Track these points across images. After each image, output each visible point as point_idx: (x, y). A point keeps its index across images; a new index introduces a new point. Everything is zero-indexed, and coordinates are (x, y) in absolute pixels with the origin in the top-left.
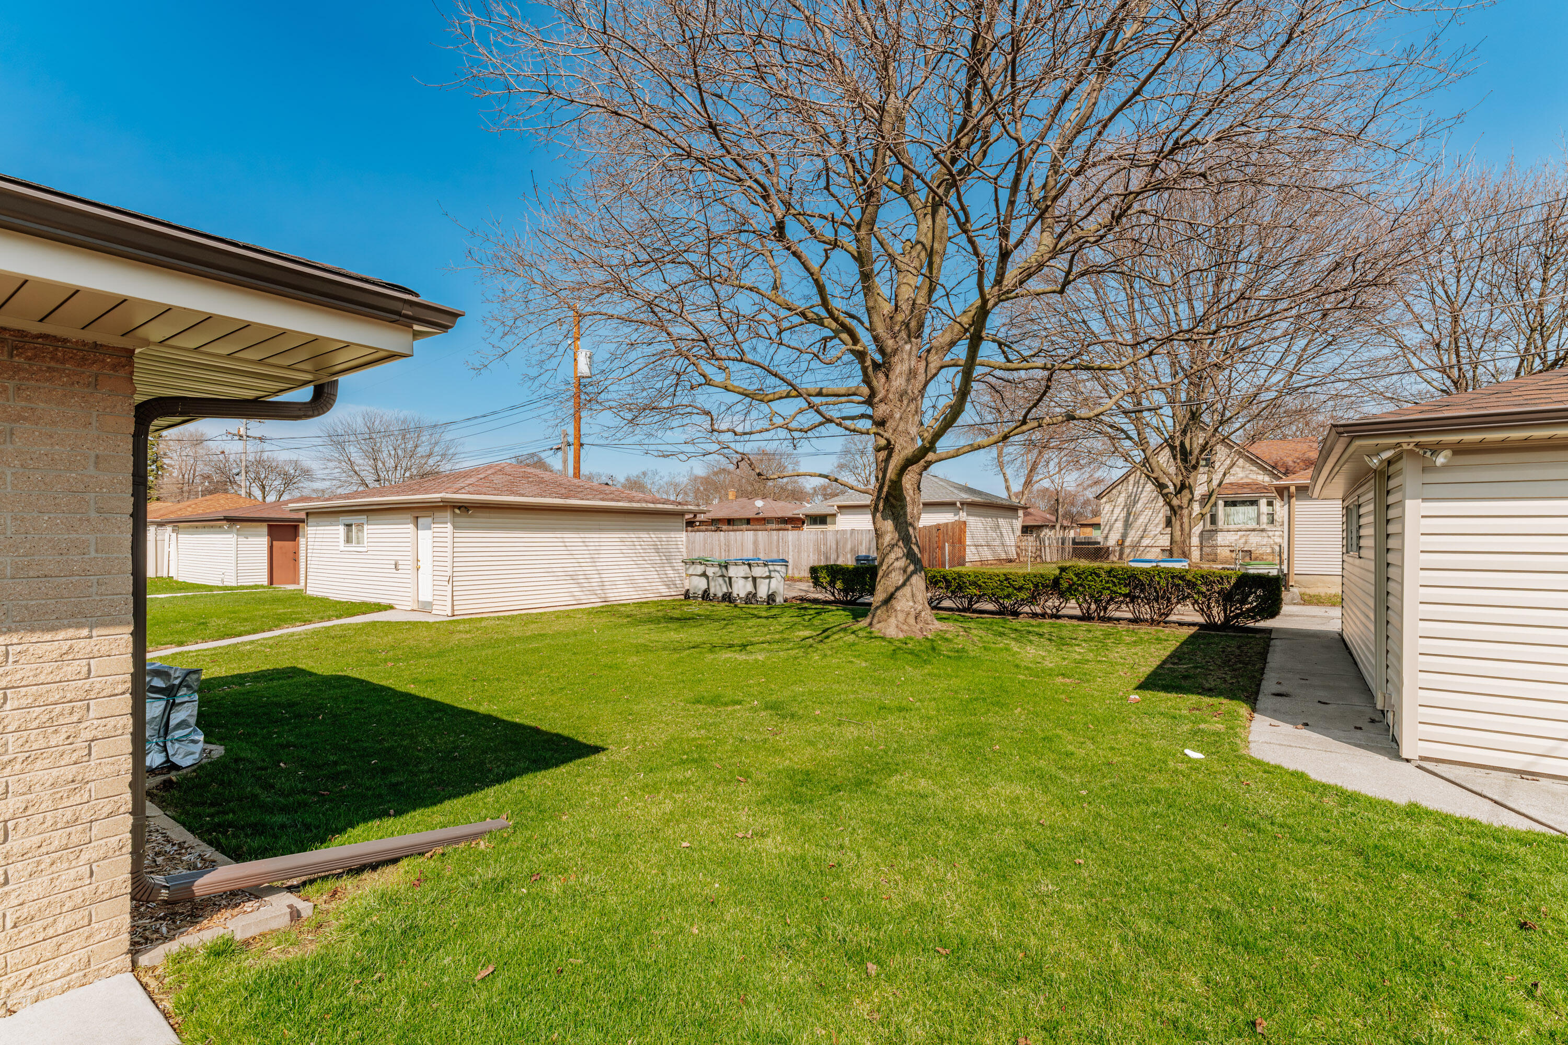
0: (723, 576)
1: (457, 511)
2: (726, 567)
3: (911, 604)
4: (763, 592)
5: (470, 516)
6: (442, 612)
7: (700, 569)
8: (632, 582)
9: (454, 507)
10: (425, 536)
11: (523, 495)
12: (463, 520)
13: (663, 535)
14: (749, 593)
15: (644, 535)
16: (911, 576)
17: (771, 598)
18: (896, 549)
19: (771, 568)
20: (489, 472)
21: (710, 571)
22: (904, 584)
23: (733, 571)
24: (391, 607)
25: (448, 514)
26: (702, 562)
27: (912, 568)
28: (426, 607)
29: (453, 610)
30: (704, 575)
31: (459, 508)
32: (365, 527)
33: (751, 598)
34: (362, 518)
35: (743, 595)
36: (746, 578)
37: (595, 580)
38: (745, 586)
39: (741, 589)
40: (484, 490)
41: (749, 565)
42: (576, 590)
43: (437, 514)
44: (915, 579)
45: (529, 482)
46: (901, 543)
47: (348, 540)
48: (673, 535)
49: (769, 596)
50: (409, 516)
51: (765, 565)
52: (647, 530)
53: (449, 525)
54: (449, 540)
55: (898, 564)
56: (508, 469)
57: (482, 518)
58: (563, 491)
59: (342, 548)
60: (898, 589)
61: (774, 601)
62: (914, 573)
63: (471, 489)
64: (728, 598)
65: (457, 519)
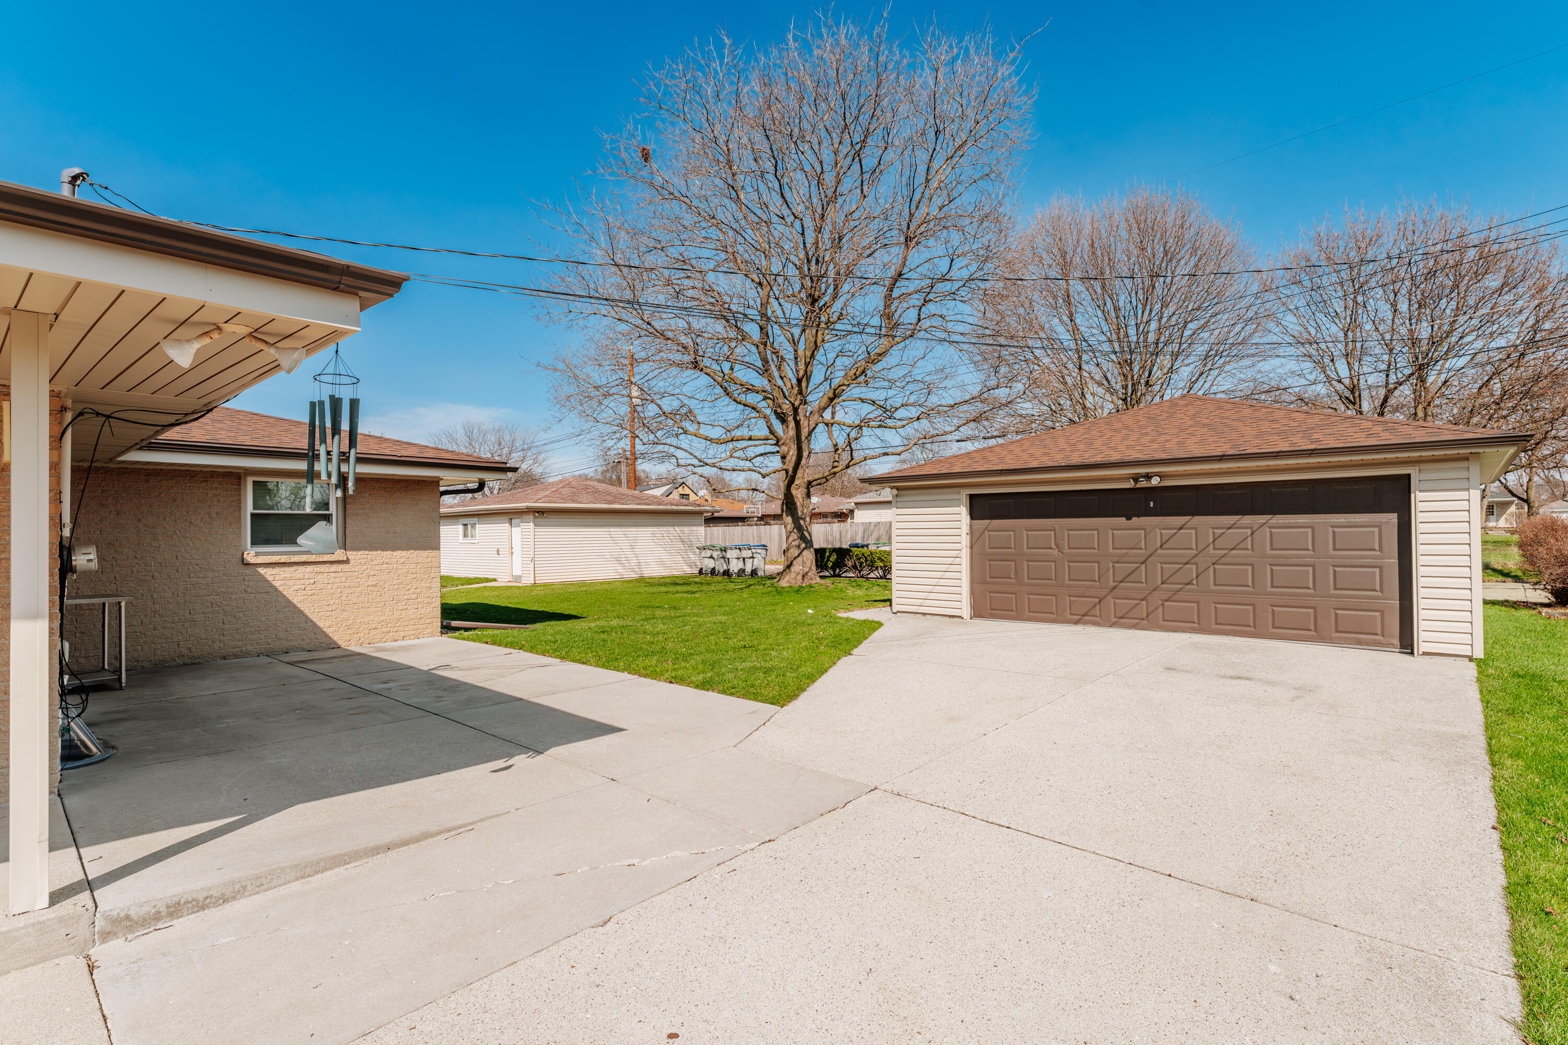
0: (723, 557)
1: (537, 514)
2: (725, 551)
3: (801, 567)
4: (748, 569)
5: (545, 518)
6: (528, 580)
7: (708, 553)
8: (662, 562)
9: (535, 512)
10: (517, 531)
11: (580, 503)
12: (540, 520)
13: (686, 529)
14: (740, 570)
15: (670, 529)
16: (803, 551)
17: (754, 573)
18: (792, 534)
19: (753, 550)
20: (560, 486)
21: (715, 554)
22: (798, 556)
23: (729, 554)
24: (495, 580)
25: (531, 517)
26: (712, 547)
27: (803, 545)
28: (518, 578)
29: (535, 580)
30: (711, 557)
31: (538, 512)
32: (477, 526)
33: (741, 572)
34: (475, 520)
35: (736, 571)
36: (738, 558)
37: (634, 562)
38: (737, 564)
39: (735, 566)
40: (555, 500)
41: (740, 549)
42: (619, 568)
43: (524, 517)
44: (806, 553)
45: (588, 493)
46: (795, 530)
47: (465, 535)
48: (694, 528)
49: (752, 571)
50: (506, 518)
51: (749, 549)
52: (673, 525)
53: (531, 524)
54: (532, 533)
55: (794, 543)
56: (574, 483)
57: (553, 519)
58: (611, 498)
59: (461, 541)
60: (795, 558)
61: (756, 574)
62: (804, 549)
63: (546, 499)
64: (727, 573)
65: (536, 520)
